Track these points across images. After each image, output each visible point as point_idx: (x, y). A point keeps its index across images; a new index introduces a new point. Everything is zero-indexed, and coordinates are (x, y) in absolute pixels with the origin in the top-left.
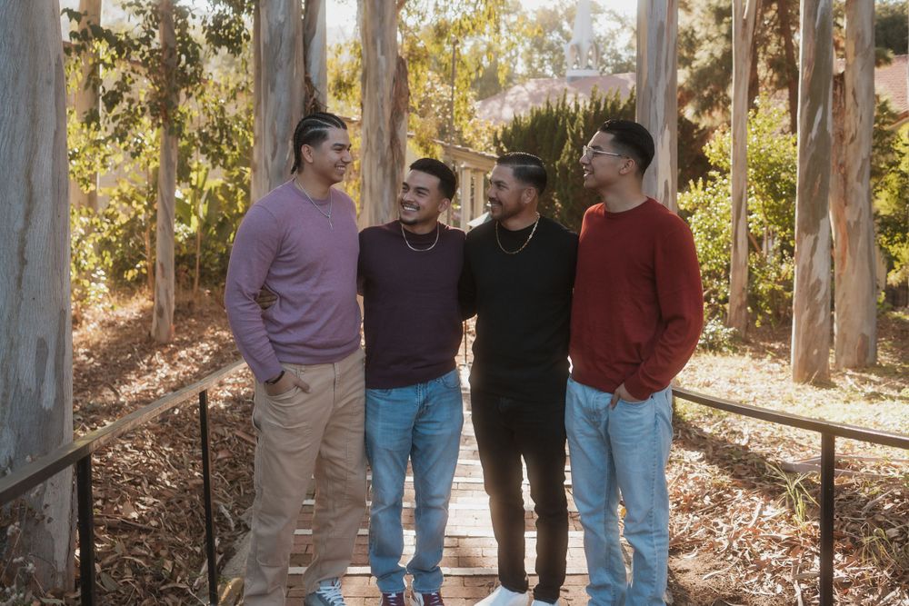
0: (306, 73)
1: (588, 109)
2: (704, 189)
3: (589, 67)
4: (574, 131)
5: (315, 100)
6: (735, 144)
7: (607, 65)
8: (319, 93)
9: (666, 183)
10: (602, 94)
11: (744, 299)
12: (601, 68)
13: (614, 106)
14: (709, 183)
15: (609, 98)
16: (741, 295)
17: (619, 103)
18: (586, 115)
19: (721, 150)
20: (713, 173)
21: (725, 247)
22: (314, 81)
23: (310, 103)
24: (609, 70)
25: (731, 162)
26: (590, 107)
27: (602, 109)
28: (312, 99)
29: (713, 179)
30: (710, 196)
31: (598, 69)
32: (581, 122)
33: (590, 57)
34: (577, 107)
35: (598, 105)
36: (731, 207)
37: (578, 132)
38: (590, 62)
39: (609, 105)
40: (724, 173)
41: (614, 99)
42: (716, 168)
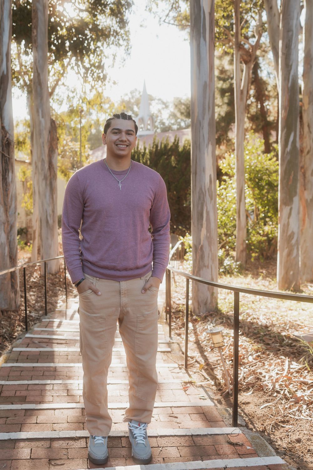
0: (2, 124)
1: (151, 149)
2: (219, 187)
3: (148, 130)
4: (144, 161)
5: (7, 139)
6: (238, 160)
7: (158, 128)
8: (10, 135)
9: (210, 176)
10: (159, 140)
11: (245, 246)
12: (155, 130)
13: (166, 146)
14: (223, 183)
15: (163, 142)
16: (243, 244)
17: (168, 144)
18: (151, 153)
19: (229, 165)
20: (225, 177)
21: (232, 218)
22: (7, 128)
23: (5, 141)
24: (159, 131)
25: (235, 171)
26: (153, 147)
27: (159, 148)
28: (6, 139)
29: (225, 181)
30: (223, 190)
31: (153, 130)
32: (148, 156)
33: (149, 124)
34: (145, 149)
35: (157, 146)
36: (235, 195)
37: (147, 161)
38: (149, 127)
39: (163, 146)
40: (230, 177)
41: (165, 142)
42: (226, 174)
